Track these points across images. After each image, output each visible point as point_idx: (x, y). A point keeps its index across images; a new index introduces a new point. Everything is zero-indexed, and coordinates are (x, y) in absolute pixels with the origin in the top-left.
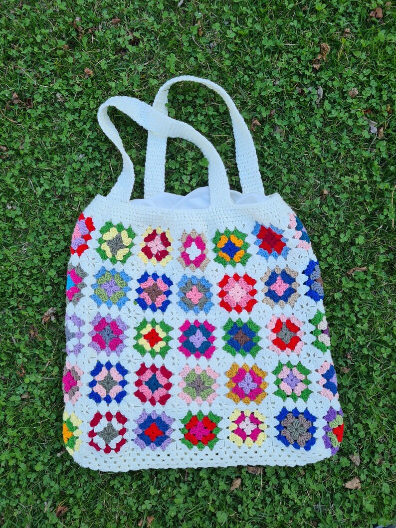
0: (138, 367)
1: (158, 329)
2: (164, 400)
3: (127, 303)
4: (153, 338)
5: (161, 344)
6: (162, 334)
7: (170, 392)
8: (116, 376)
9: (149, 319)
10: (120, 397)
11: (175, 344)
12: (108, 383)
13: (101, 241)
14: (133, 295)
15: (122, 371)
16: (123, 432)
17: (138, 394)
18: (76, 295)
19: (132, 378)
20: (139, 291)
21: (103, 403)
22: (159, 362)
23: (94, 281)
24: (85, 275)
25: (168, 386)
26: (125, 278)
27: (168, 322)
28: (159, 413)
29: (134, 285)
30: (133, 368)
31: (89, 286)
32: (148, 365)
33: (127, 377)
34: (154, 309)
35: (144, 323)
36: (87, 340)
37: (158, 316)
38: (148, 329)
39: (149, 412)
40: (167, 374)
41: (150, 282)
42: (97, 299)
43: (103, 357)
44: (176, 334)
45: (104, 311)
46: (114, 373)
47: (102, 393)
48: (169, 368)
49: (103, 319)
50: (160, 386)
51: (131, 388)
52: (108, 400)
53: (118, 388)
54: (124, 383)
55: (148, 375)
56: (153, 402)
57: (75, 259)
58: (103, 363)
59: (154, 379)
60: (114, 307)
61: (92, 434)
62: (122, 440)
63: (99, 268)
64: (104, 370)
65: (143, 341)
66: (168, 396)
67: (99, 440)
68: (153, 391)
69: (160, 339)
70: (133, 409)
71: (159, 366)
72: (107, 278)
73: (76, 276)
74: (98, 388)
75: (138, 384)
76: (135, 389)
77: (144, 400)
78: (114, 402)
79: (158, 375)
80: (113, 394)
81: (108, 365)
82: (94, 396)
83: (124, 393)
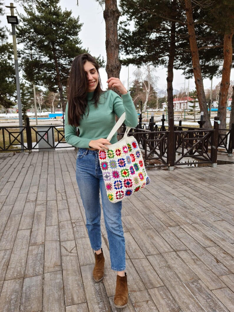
0: (124, 180)
1: (126, 171)
2: (131, 186)
3: (117, 167)
4: (125, 173)
5: (127, 174)
6: (127, 172)
7: (132, 184)
8: (120, 183)
9: (123, 169)
10: (121, 188)
11: (130, 173)
12: (118, 185)
13: (108, 154)
14: (118, 165)
15: (121, 182)
16: (123, 195)
17: (125, 186)
19: (123, 183)
20: (119, 163)
21: (118, 189)
22: (128, 178)
23: (110, 164)
24: (108, 163)
25: (132, 183)
26: (115, 161)
27: (127, 168)
28: (130, 189)
29: (117, 163)
30: (123, 180)
32: (126, 179)
33: (122, 183)
34: (123, 167)
35: (122, 170)
36: (112, 177)
37: (124, 168)
38: (123, 172)
39: (128, 189)
40: (131, 180)
41: (120, 161)
42: (111, 167)
43: (116, 180)
44: (129, 170)
45: (114, 170)
46: (119, 183)
47: (117, 187)
48: (131, 179)
49: (114, 171)
50: (130, 183)
51: (123, 185)
52: (119, 188)
53: (121, 186)
54: (121, 184)
55: (126, 181)
56: (129, 187)
57: (105, 160)
58: (116, 181)
59: (128, 182)
60: (115, 168)
61: (117, 196)
62: (123, 196)
63: (109, 161)
64: (117, 183)
65: (123, 174)
66: (132, 185)
67: (118, 197)
68: (128, 185)
69: (127, 173)
70: (124, 189)
71: (128, 179)
72: (112, 163)
73: (106, 164)
74: (116, 186)
75: (125, 184)
76: (124, 185)
77: (126, 187)
78: (120, 189)
79: (129, 181)
80: (120, 187)
81: (117, 181)
82: (116, 188)
83: (122, 186)
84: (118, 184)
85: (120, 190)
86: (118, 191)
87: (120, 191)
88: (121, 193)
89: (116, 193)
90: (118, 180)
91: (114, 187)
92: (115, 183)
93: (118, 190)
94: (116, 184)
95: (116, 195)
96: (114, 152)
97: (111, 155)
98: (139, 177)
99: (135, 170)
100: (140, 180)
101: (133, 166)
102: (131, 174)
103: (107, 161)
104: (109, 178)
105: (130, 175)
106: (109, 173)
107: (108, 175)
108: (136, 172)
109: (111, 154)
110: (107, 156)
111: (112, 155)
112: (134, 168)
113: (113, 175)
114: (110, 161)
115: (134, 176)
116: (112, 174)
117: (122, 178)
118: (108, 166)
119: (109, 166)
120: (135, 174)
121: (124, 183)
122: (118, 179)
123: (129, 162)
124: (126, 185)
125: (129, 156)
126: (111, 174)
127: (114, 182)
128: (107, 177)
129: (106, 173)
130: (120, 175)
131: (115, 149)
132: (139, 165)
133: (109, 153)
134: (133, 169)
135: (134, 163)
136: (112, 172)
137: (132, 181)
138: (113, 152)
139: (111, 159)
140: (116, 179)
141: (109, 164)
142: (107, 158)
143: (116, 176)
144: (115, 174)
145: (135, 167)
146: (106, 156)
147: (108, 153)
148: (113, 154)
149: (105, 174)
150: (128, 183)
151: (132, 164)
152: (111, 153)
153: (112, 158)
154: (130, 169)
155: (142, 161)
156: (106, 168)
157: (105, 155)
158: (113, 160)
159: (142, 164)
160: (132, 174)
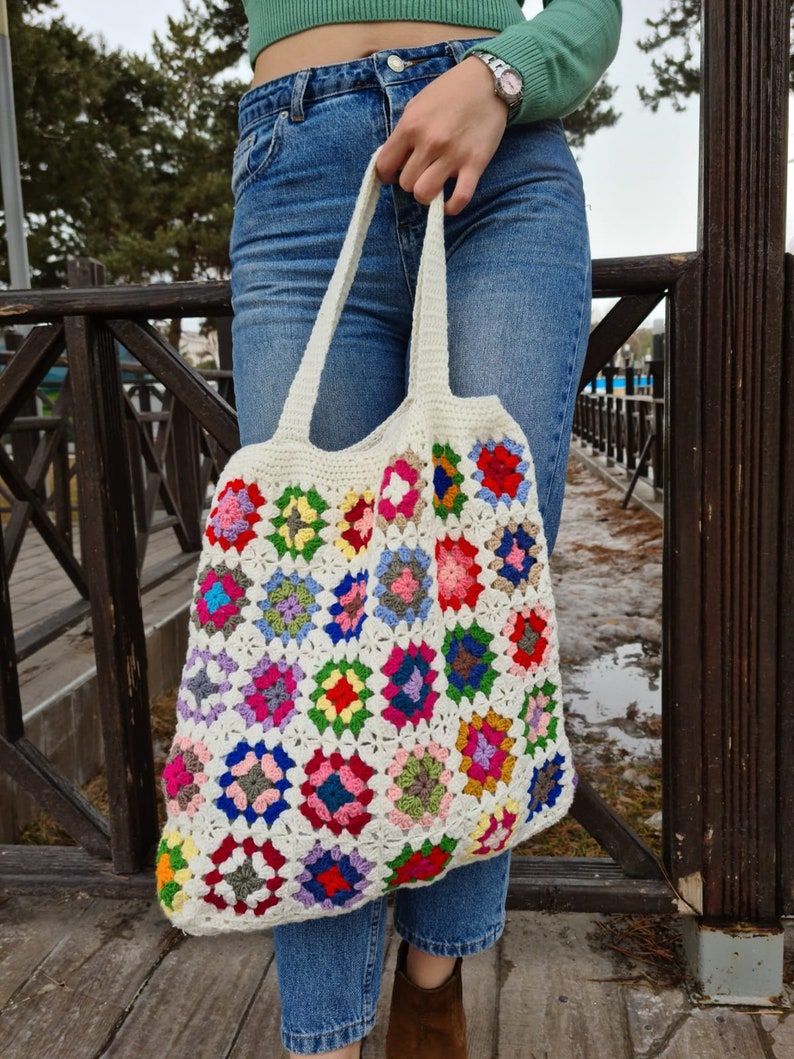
0: (309, 756)
1: (352, 677)
2: (357, 825)
3: (312, 634)
4: (342, 695)
5: (356, 706)
6: (357, 687)
7: (371, 809)
8: (270, 768)
9: (338, 660)
10: (273, 813)
11: (378, 704)
12: (254, 783)
13: (278, 520)
14: (323, 618)
15: (284, 760)
16: (274, 884)
17: (305, 809)
18: (232, 618)
19: (297, 776)
20: (335, 610)
21: (241, 820)
22: (347, 747)
23: (263, 595)
24: (249, 583)
25: (367, 796)
26: (311, 587)
27: (366, 659)
28: (346, 850)
29: (326, 599)
30: (301, 756)
31: (253, 604)
32: (328, 752)
33: (290, 774)
34: (349, 637)
35: (329, 666)
36: (234, 697)
38: (334, 679)
39: (326, 846)
40: (363, 771)
42: (267, 628)
44: (379, 681)
45: (276, 650)
46: (269, 766)
48: (367, 757)
49: (273, 665)
50: (349, 797)
51: (294, 796)
52: (251, 817)
53: (272, 795)
54: (284, 785)
55: (324, 772)
56: (336, 829)
57: (232, 558)
58: (252, 743)
59: (334, 780)
60: (292, 643)
61: (212, 878)
62: (273, 901)
63: (271, 570)
64: (250, 759)
65: (324, 703)
66: (367, 818)
67: (223, 889)
68: (332, 809)
69: (355, 697)
70: (295, 837)
71: (347, 754)
72: (286, 591)
73: (234, 585)
74: (235, 791)
75: (307, 789)
76: (302, 799)
77: (317, 823)
78: (261, 821)
79: (345, 775)
80: (260, 806)
81: (260, 749)
82: (225, 804)
83: (282, 806)
84: (257, 771)
85: (260, 832)
86: (239, 839)
87: (259, 842)
88: (258, 859)
89: (215, 845)
90: (270, 745)
91: (218, 792)
92: (234, 758)
93: (240, 829)
94: (241, 769)
95: (211, 867)
96: (335, 516)
97: (294, 531)
98: (455, 760)
99: (441, 684)
100: (458, 781)
101: (436, 643)
102: (386, 714)
103: (249, 570)
104: (213, 699)
105: (377, 724)
106: (229, 666)
107: (215, 674)
108: (443, 705)
109: (296, 523)
110: (262, 528)
111: (304, 536)
112: (439, 664)
113: (253, 690)
114: (279, 574)
115: (415, 736)
116: (248, 679)
117: (300, 737)
118: (245, 612)
119: (250, 612)
120: (435, 720)
121: (304, 778)
122: (275, 731)
123: (400, 608)
124: (315, 801)
125: (431, 552)
126: (241, 678)
127: (230, 747)
128: (203, 688)
129: (206, 655)
130: (303, 704)
131: (345, 491)
132: (502, 648)
133: (287, 512)
134: (429, 676)
135: (465, 617)
136: (253, 664)
137: (373, 783)
138: (325, 516)
139: (288, 564)
140: (258, 727)
141: (254, 594)
142: (260, 547)
143: (273, 705)
144: (269, 693)
145: (449, 659)
146: (257, 527)
147: (275, 512)
148: (319, 525)
149: (199, 664)
150: (334, 794)
151: (434, 629)
152: (308, 514)
153: (295, 553)
154: (386, 670)
155: (542, 614)
156: (223, 619)
157: (254, 518)
158: (302, 575)
159: (542, 643)
160: (400, 724)
